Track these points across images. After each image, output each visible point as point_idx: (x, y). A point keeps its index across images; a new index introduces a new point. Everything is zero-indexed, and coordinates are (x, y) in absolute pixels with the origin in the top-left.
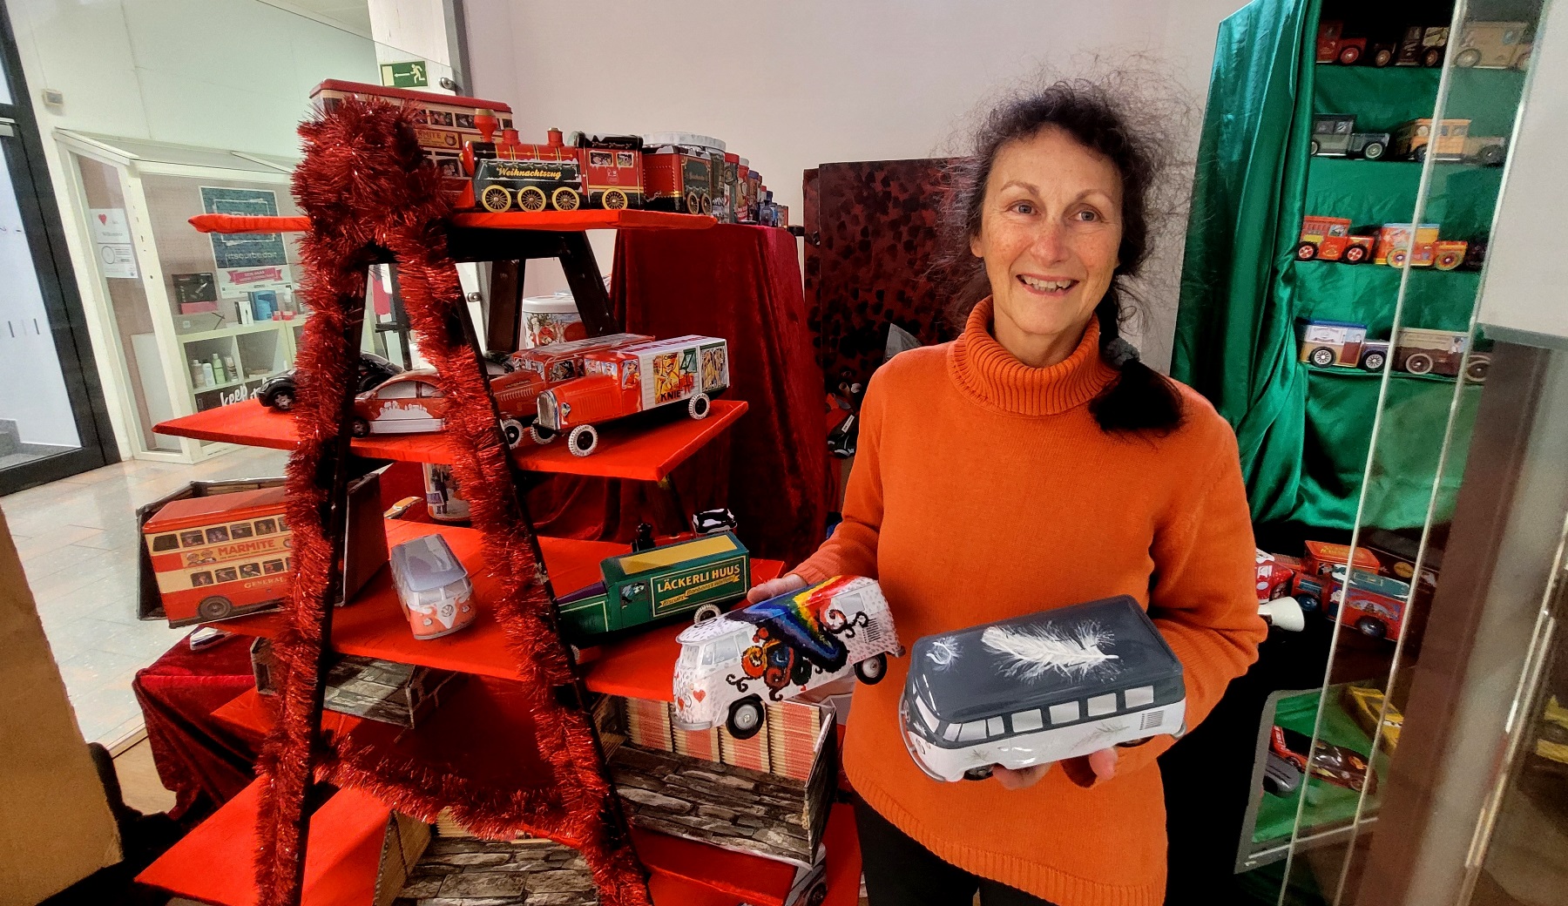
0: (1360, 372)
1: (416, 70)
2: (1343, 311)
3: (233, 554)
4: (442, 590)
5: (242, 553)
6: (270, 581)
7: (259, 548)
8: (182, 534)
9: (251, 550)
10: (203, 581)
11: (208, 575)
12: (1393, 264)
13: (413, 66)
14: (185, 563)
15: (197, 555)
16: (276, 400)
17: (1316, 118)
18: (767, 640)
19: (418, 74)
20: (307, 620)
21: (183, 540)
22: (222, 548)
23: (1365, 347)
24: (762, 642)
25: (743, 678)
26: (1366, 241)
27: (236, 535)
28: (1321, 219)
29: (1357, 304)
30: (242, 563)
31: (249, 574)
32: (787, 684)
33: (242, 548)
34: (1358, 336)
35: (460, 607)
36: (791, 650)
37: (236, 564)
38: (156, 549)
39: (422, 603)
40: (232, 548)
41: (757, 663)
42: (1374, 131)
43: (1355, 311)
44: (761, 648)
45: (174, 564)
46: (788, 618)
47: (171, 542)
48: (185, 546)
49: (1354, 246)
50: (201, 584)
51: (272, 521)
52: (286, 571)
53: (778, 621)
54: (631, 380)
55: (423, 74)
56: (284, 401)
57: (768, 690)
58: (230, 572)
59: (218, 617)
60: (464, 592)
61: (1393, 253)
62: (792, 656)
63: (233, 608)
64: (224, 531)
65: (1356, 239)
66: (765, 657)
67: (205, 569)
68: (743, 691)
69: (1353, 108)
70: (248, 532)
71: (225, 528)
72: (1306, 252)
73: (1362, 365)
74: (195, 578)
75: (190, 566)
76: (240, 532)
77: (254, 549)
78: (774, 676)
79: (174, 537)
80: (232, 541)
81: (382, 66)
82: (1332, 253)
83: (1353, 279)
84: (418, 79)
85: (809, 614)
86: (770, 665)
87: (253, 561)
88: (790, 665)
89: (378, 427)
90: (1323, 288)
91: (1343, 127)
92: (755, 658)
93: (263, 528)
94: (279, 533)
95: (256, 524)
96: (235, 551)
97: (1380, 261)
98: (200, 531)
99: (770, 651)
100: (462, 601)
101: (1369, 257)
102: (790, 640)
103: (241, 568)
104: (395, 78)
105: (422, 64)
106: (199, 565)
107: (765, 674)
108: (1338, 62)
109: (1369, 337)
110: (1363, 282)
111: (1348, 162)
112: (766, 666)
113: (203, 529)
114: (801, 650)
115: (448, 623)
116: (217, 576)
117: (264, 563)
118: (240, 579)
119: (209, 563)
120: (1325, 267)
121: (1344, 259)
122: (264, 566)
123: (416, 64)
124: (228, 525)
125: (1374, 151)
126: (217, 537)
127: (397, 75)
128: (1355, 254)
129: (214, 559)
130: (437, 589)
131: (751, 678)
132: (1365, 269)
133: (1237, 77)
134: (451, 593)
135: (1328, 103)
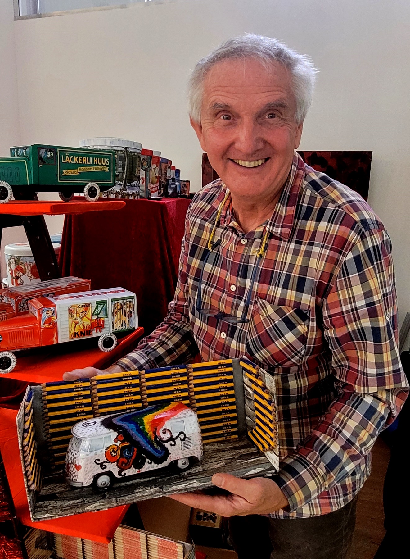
18: (122, 442)
24: (119, 442)
25: (104, 462)
32: (130, 468)
36: (135, 449)
41: (113, 454)
44: (118, 446)
46: (137, 430)
53: (131, 432)
57: (118, 470)
62: (135, 453)
66: (119, 452)
68: (103, 469)
78: (123, 463)
85: (150, 429)
86: (121, 456)
88: (133, 458)
92: (114, 451)
99: (123, 449)
102: (136, 444)
107: (117, 461)
112: (119, 457)
114: (141, 449)
131: (109, 462)
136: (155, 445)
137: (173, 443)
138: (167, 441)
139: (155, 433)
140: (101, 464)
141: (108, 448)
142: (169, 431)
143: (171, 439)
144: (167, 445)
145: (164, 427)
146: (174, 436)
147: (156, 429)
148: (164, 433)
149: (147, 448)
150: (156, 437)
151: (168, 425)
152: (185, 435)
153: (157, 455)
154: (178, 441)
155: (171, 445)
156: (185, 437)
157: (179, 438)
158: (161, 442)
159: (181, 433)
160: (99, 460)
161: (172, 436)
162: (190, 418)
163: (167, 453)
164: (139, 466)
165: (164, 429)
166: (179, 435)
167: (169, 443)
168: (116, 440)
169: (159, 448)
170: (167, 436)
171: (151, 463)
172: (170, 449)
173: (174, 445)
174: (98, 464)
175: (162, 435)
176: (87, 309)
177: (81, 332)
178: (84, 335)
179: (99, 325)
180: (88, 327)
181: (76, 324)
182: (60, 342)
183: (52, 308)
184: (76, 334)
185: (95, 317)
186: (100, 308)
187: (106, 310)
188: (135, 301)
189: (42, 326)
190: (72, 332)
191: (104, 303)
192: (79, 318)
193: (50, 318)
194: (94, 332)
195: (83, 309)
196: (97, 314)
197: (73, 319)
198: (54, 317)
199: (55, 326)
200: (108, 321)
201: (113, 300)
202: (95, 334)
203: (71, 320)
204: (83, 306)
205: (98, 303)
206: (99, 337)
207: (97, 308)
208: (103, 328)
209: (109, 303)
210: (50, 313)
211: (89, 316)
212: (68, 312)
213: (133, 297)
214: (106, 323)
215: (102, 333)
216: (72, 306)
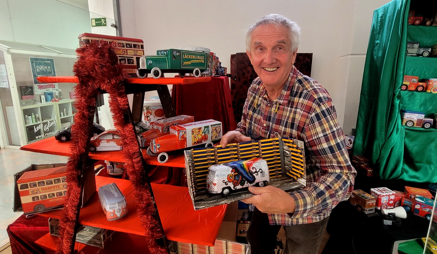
0: (423, 129)
1: (103, 20)
2: (416, 108)
3: (46, 190)
4: (117, 204)
5: (49, 190)
6: (58, 199)
7: (55, 188)
8: (30, 184)
9: (52, 189)
10: (36, 199)
11: (38, 197)
12: (433, 92)
13: (102, 19)
14: (30, 193)
15: (34, 191)
16: (62, 138)
17: (407, 43)
18: (235, 172)
19: (104, 22)
20: (71, 214)
21: (30, 186)
22: (43, 188)
23: (424, 121)
24: (233, 173)
25: (227, 182)
26: (424, 84)
27: (47, 184)
28: (409, 76)
29: (421, 106)
30: (49, 193)
31: (51, 197)
32: (238, 185)
33: (49, 188)
34: (422, 117)
35: (123, 209)
36: (241, 176)
37: (47, 194)
38: (21, 189)
39: (110, 208)
40: (46, 188)
41: (231, 178)
42: (426, 47)
43: (420, 107)
44: (233, 175)
45: (27, 193)
46: (241, 167)
47: (26, 186)
48: (30, 188)
49: (420, 86)
50: (35, 200)
51: (60, 179)
52: (63, 196)
53: (238, 168)
54: (183, 137)
55: (105, 22)
56: (64, 138)
57: (233, 186)
58: (45, 196)
59: (40, 211)
60: (124, 205)
61: (433, 89)
62: (241, 178)
63: (45, 208)
64: (43, 182)
65: (421, 84)
66: (233, 177)
67: (37, 195)
68: (227, 185)
69: (419, 39)
70: (51, 183)
71: (44, 181)
72: (404, 87)
73: (423, 127)
74: (33, 198)
75: (32, 194)
76: (49, 183)
77: (53, 188)
78: (235, 182)
79: (27, 184)
80: (46, 186)
81: (91, 19)
82: (413, 88)
83: (419, 97)
84: (103, 23)
85: (246, 167)
86: (234, 179)
87: (53, 192)
88: (240, 180)
89: (99, 149)
90: (410, 100)
91: (416, 46)
92: (231, 177)
93: (57, 181)
94: (62, 183)
95: (54, 180)
96: (47, 189)
97: (428, 91)
98: (36, 183)
99: (235, 176)
100: (123, 207)
101: (425, 90)
102: (241, 174)
103: (49, 195)
104: (96, 23)
105: (105, 19)
106: (34, 194)
107: (233, 182)
108: (413, 24)
109: (425, 117)
110: (423, 98)
111: (417, 58)
112: (233, 179)
113: (37, 182)
114: (243, 177)
115: (119, 215)
116: (41, 198)
117: (56, 193)
118: (48, 198)
119: (38, 193)
120: (410, 93)
121: (416, 90)
122: (56, 194)
123: (103, 19)
124: (45, 180)
125: (426, 54)
126: (41, 185)
127: (96, 22)
128: (420, 89)
129: (40, 192)
130: (115, 203)
131: (229, 182)
132: (423, 94)
133: (380, 29)
134: (120, 205)
135: (411, 38)
136: (249, 174)
137: (257, 174)
138: (254, 173)
139: (249, 169)
140: (226, 183)
141: (228, 175)
142: (255, 168)
143: (256, 172)
144: (254, 175)
145: (252, 166)
146: (257, 170)
147: (249, 167)
148: (253, 169)
149: (246, 176)
150: (249, 171)
151: (254, 165)
152: (262, 170)
153: (250, 179)
154: (259, 173)
155: (256, 175)
156: (262, 171)
157: (259, 172)
158: (251, 173)
159: (260, 169)
160: (224, 181)
161: (256, 171)
162: (264, 162)
163: (254, 179)
164: (242, 184)
165: (253, 167)
166: (260, 170)
167: (255, 174)
168: (232, 171)
169: (251, 176)
170: (254, 170)
171: (247, 183)
172: (256, 177)
173: (258, 175)
174: (224, 183)
175: (252, 170)
176: (200, 130)
177: (197, 142)
178: (199, 143)
179: (205, 138)
180: (200, 139)
181: (195, 138)
182: (188, 147)
183: (184, 130)
184: (195, 142)
185: (203, 134)
186: (206, 130)
187: (209, 131)
188: (221, 125)
189: (180, 139)
190: (193, 142)
191: (208, 127)
192: (196, 135)
193: (183, 135)
194: (203, 141)
195: (198, 130)
196: (205, 133)
197: (194, 136)
198: (185, 135)
199: (185, 139)
200: (209, 136)
201: (211, 126)
202: (203, 142)
203: (193, 136)
204: (198, 129)
205: (205, 127)
206: (205, 144)
207: (204, 129)
208: (207, 139)
209: (210, 127)
210: (183, 133)
211: (201, 133)
212: (191, 132)
213: (220, 124)
214: (209, 137)
215: (207, 142)
216: (193, 129)
